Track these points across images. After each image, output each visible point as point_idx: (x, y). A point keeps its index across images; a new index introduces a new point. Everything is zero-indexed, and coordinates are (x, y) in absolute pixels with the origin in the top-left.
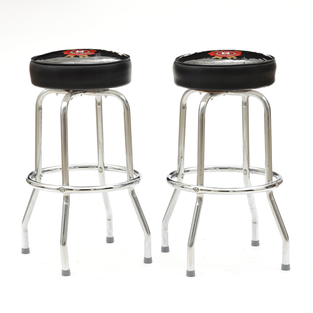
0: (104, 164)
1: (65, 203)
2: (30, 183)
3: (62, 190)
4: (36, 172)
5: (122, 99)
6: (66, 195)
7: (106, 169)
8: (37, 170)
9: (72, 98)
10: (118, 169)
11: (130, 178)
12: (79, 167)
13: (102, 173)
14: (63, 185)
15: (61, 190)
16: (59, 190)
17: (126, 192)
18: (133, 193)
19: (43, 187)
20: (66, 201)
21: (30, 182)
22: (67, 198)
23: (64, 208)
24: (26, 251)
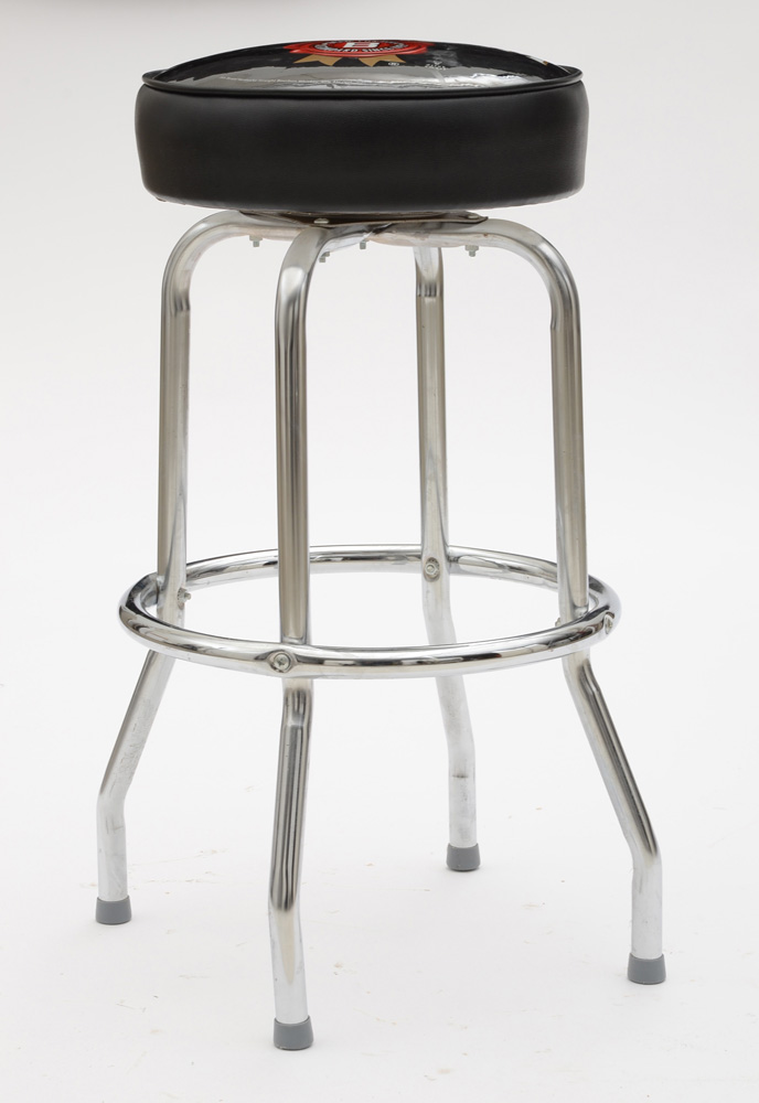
0: (445, 544)
1: (291, 722)
2: (136, 628)
3: (280, 664)
4: (160, 579)
5: (546, 261)
6: (295, 684)
7: (453, 564)
8: (165, 567)
9: (327, 254)
10: (512, 568)
11: (574, 607)
12: (345, 559)
13: (438, 582)
14: (282, 642)
15: (276, 665)
16: (265, 664)
17: (553, 671)
18: (584, 678)
19: (193, 648)
20: (296, 713)
21: (135, 621)
22: (299, 702)
23: (288, 742)
24: (114, 913)
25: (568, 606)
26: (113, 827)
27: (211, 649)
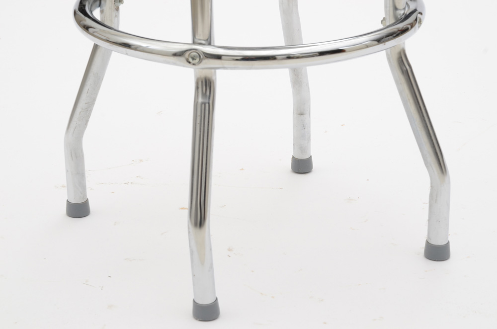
1: (200, 100)
2: (86, 28)
3: (193, 59)
6: (203, 73)
11: (396, 9)
14: (194, 43)
15: (191, 60)
16: (182, 59)
20: (204, 95)
21: (85, 23)
22: (206, 86)
23: (199, 113)
24: (79, 210)
25: (392, 9)
26: (75, 155)
27: (140, 46)
